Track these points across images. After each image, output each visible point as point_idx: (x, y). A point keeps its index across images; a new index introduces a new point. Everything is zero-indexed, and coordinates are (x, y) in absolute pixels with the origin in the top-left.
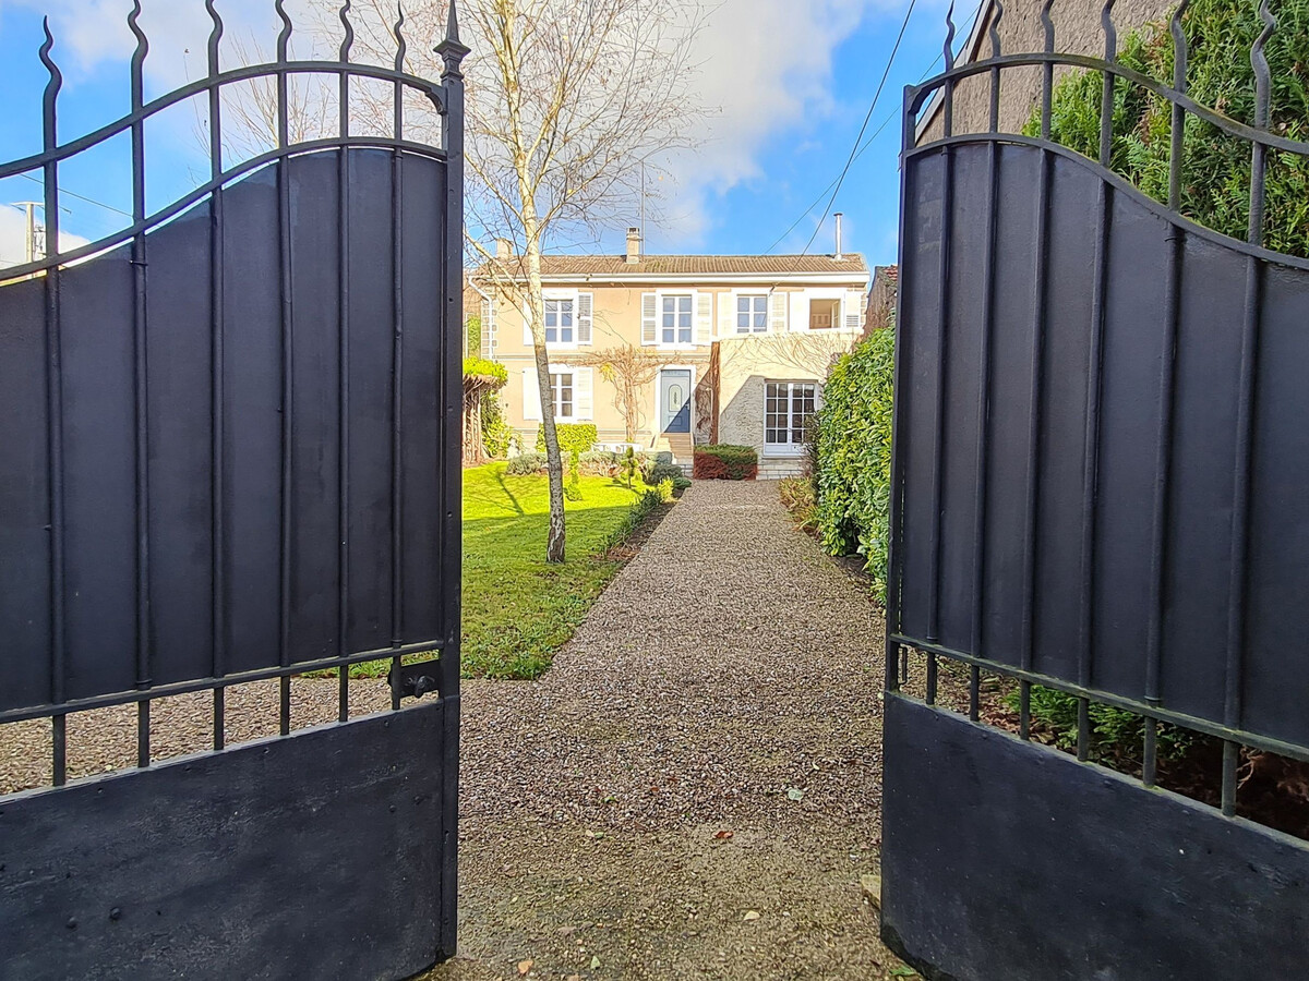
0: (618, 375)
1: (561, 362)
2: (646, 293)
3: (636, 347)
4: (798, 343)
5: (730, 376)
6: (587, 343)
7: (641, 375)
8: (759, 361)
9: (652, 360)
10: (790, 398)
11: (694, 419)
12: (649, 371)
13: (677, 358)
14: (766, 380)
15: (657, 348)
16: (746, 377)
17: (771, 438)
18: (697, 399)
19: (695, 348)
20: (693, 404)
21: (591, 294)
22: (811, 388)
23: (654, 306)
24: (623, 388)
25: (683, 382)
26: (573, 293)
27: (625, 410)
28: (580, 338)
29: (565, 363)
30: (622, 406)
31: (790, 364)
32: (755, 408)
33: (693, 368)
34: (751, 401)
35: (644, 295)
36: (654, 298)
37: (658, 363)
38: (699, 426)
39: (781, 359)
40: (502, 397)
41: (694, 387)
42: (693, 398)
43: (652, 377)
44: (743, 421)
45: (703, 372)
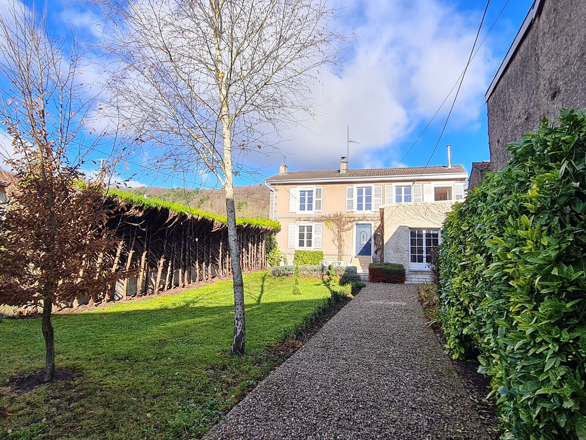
0: (334, 227)
1: (307, 220)
2: (348, 186)
3: (343, 213)
4: (428, 208)
5: (390, 226)
6: (319, 211)
7: (346, 227)
8: (406, 218)
9: (352, 219)
10: (424, 238)
11: (373, 249)
12: (350, 224)
13: (364, 218)
14: (410, 228)
15: (354, 213)
16: (398, 227)
17: (414, 259)
18: (375, 238)
19: (373, 213)
20: (373, 241)
21: (322, 188)
22: (436, 232)
23: (352, 192)
24: (337, 233)
25: (367, 230)
26: (314, 188)
27: (338, 244)
28: (316, 209)
29: (309, 221)
30: (336, 242)
31: (424, 219)
32: (404, 243)
33: (372, 223)
34: (401, 240)
35: (347, 187)
36: (352, 189)
37: (355, 221)
38: (376, 252)
39: (418, 217)
40: (278, 238)
41: (373, 232)
42: (372, 238)
43: (352, 227)
44: (397, 250)
45: (378, 225)
